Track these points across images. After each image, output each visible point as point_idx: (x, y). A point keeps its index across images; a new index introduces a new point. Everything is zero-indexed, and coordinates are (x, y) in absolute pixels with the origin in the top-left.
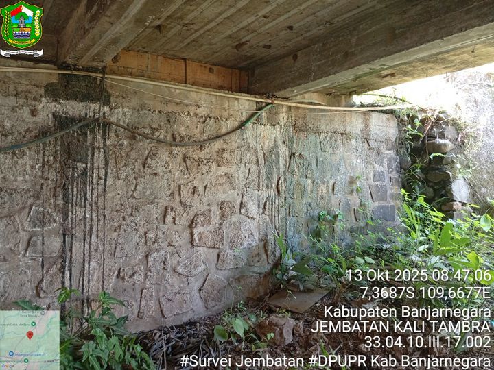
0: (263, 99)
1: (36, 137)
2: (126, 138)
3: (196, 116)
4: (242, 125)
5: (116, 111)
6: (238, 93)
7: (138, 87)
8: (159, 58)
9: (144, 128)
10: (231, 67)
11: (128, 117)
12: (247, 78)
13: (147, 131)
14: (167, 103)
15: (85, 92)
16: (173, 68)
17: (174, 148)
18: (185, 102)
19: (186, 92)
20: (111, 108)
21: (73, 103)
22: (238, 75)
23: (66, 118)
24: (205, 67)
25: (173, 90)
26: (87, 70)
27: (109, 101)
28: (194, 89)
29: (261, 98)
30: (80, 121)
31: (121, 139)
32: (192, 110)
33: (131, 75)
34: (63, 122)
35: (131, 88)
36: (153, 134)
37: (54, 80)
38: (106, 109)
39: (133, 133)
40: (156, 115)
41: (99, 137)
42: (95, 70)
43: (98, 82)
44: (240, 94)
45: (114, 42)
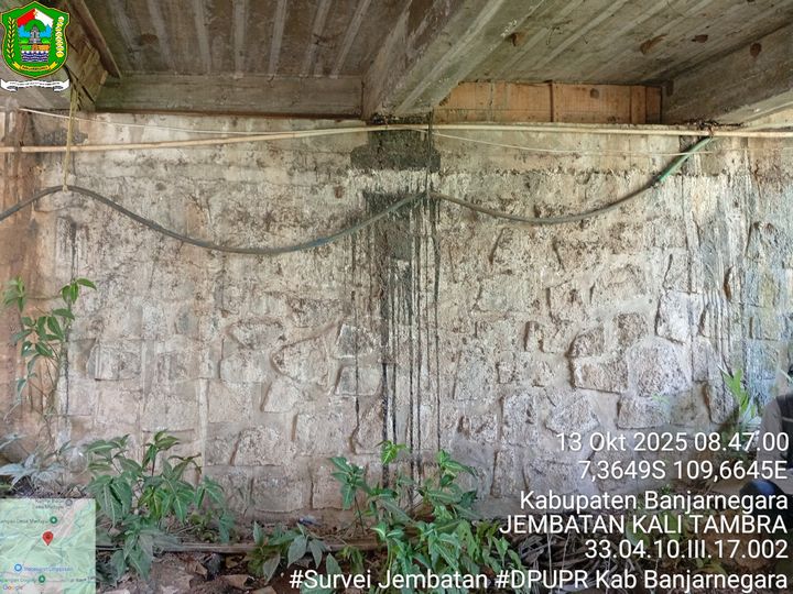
0: (693, 130)
1: (343, 226)
2: (464, 218)
3: (573, 174)
4: (655, 180)
5: (449, 178)
6: (645, 126)
7: (480, 138)
8: (509, 86)
9: (490, 200)
10: (630, 83)
11: (466, 186)
12: (659, 97)
13: (495, 205)
14: (524, 156)
15: (404, 155)
16: (530, 99)
17: (536, 228)
18: (554, 151)
19: (556, 135)
20: (441, 176)
21: (388, 173)
22: (642, 93)
23: (381, 196)
24: (584, 89)
25: (534, 135)
26: (407, 121)
27: (438, 165)
28: (569, 127)
29: (689, 129)
30: (399, 199)
31: (456, 221)
32: (567, 163)
33: (466, 120)
34: (377, 202)
35: (469, 140)
36: (503, 209)
37: (363, 142)
38: (434, 177)
39: (474, 210)
40: (507, 178)
41: (426, 220)
42: (418, 120)
43: (422, 138)
44: (649, 127)
45: (450, 72)
